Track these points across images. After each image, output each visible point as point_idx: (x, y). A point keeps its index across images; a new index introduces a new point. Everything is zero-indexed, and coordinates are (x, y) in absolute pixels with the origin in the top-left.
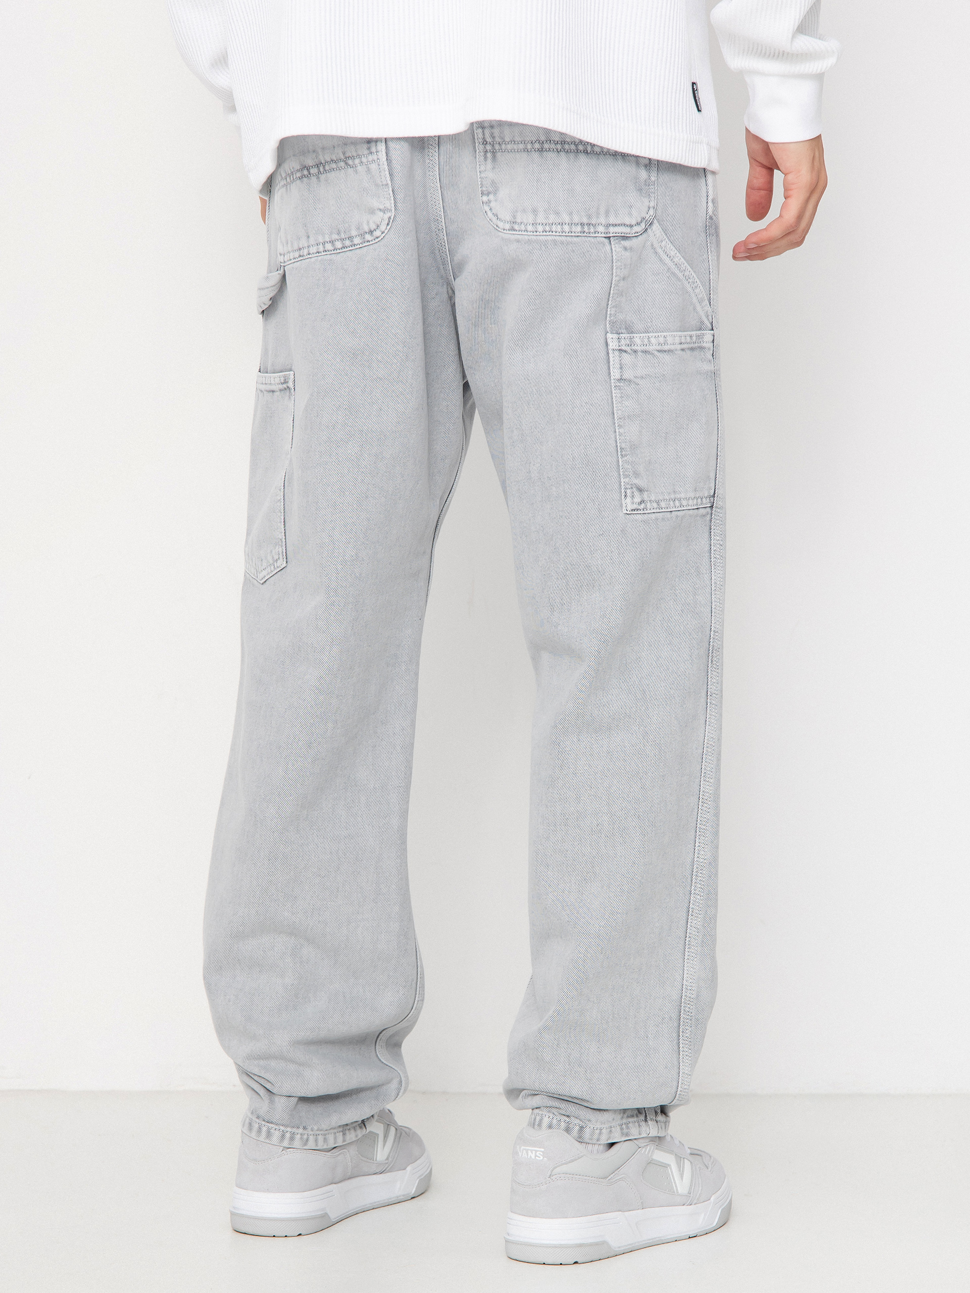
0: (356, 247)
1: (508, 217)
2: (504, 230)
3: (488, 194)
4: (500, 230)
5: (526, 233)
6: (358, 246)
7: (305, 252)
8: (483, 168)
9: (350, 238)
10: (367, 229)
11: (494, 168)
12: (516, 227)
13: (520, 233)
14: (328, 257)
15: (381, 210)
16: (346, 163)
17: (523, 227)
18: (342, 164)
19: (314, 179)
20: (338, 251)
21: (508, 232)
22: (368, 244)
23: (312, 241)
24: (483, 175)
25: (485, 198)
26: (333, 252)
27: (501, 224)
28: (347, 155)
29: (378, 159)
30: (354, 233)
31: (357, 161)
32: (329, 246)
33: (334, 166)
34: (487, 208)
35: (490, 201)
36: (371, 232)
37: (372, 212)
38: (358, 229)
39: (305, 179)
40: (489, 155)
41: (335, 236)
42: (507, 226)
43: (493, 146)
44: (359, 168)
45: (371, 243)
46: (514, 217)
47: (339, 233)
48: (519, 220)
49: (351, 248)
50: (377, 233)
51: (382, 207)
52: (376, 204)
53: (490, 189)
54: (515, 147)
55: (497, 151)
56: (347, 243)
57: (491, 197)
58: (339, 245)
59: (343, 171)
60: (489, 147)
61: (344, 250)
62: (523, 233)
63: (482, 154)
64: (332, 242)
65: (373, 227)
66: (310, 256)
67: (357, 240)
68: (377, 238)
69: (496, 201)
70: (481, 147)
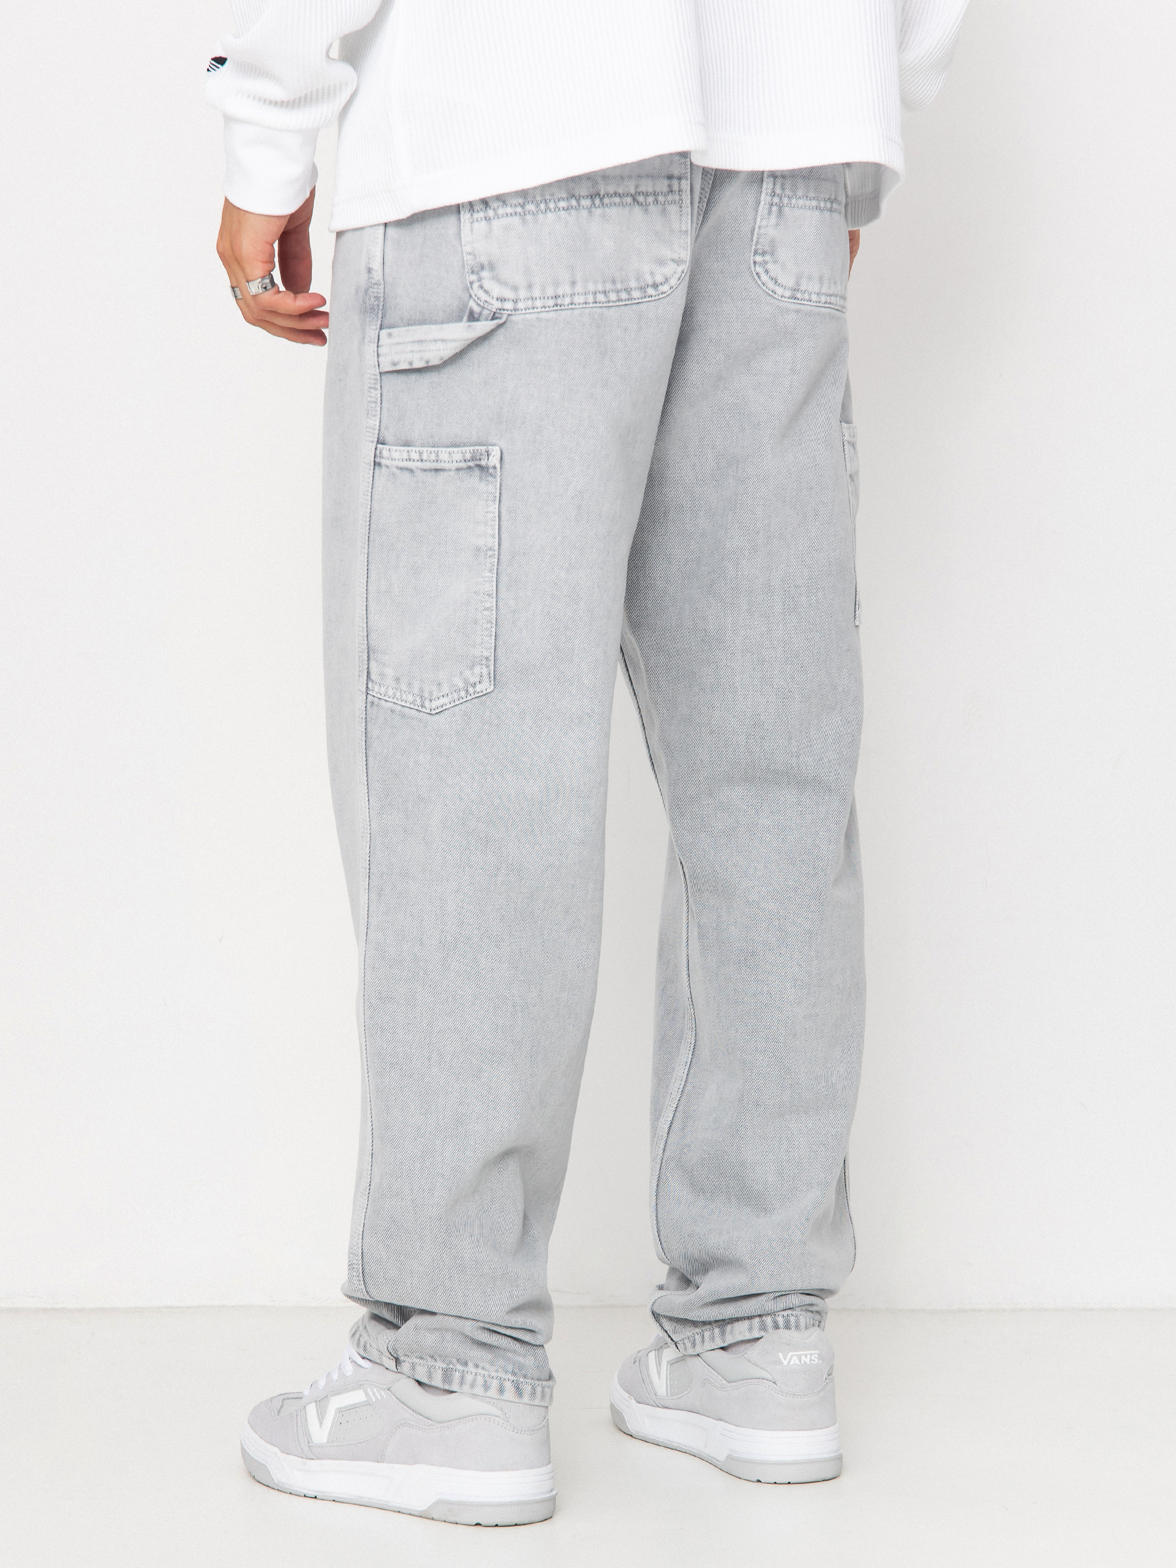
0: (634, 302)
1: (790, 282)
2: (782, 297)
3: (764, 253)
4: (776, 296)
5: (809, 303)
6: (637, 301)
7: (567, 300)
8: (764, 223)
9: (628, 291)
10: (650, 282)
11: (777, 225)
12: (799, 295)
13: (803, 302)
14: (598, 310)
15: (673, 260)
16: (634, 200)
17: (806, 296)
18: (629, 200)
19: (585, 213)
20: (611, 304)
21: (787, 300)
22: (650, 299)
23: (579, 288)
24: (762, 231)
25: (759, 258)
26: (605, 305)
27: (779, 291)
28: (640, 190)
29: (680, 200)
30: (633, 284)
31: (651, 199)
32: (601, 297)
33: (617, 200)
34: (759, 269)
35: (766, 263)
36: (655, 286)
37: (661, 262)
38: (638, 279)
39: (573, 212)
40: (775, 209)
41: (609, 286)
42: (788, 293)
43: (781, 199)
44: (651, 208)
45: (653, 298)
46: (798, 284)
47: (614, 282)
48: (803, 288)
49: (627, 302)
50: (665, 288)
51: (675, 257)
52: (668, 254)
53: (767, 248)
54: (808, 203)
55: (785, 205)
56: (624, 296)
57: (768, 258)
58: (613, 296)
59: (627, 209)
60: (776, 200)
61: (618, 304)
62: (806, 302)
63: (767, 206)
64: (605, 292)
65: (659, 279)
66: (573, 306)
67: (636, 294)
68: (662, 293)
69: (775, 262)
70: (769, 198)
